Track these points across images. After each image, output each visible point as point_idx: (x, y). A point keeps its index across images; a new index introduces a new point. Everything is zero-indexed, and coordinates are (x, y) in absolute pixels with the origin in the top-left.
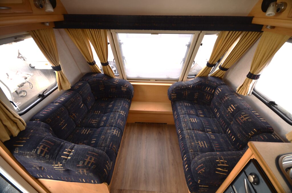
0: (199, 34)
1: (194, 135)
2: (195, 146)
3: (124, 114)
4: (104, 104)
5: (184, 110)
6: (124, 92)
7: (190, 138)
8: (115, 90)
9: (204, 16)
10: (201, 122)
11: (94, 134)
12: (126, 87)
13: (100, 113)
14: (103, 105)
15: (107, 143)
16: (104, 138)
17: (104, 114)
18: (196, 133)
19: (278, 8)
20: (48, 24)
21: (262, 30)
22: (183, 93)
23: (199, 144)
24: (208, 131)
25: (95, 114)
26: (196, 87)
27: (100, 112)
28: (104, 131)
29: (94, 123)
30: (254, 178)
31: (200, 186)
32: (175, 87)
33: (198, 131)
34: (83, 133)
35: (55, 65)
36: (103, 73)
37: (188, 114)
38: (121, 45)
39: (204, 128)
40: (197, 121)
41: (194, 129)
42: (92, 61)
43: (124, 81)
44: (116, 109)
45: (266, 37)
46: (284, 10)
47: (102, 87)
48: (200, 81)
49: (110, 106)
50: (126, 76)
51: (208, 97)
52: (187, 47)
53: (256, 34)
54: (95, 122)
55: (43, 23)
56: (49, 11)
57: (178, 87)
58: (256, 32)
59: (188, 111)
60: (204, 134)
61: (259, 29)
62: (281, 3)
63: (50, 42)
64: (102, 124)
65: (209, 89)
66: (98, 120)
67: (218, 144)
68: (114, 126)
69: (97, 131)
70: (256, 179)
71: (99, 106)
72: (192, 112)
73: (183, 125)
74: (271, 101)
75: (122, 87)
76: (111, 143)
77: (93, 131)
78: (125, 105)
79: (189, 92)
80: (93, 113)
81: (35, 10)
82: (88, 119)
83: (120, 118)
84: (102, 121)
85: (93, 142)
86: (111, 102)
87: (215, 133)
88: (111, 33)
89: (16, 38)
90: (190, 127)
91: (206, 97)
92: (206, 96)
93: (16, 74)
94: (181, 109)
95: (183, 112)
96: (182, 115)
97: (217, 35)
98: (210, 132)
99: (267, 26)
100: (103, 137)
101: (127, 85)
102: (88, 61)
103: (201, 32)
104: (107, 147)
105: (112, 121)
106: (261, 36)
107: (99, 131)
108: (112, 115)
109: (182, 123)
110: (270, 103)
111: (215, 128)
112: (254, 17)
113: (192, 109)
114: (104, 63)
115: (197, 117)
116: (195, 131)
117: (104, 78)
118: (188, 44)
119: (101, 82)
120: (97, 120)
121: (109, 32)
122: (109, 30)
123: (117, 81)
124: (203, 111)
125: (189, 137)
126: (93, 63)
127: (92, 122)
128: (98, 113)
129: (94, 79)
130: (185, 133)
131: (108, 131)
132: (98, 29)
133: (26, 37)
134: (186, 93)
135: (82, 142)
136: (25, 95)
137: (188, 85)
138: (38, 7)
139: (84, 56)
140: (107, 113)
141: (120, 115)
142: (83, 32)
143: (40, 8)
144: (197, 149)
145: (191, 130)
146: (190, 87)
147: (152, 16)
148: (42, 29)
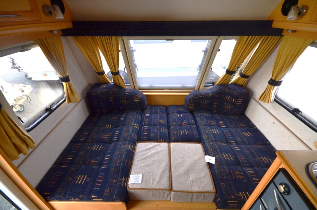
0: (217, 40)
1: (217, 148)
2: (220, 159)
3: (138, 127)
4: (115, 117)
5: (204, 121)
6: (136, 103)
7: (213, 151)
8: (126, 101)
9: (222, 21)
10: (223, 133)
11: (107, 150)
12: (138, 98)
13: (111, 127)
14: (114, 119)
15: (122, 159)
16: (119, 154)
17: (116, 127)
18: (219, 145)
19: (299, 12)
20: (56, 32)
21: (283, 34)
22: (201, 102)
23: (224, 157)
24: (231, 143)
25: (106, 128)
26: (216, 96)
27: (111, 125)
28: (118, 146)
29: (105, 138)
30: (284, 188)
31: (228, 202)
32: (192, 96)
33: (221, 143)
34: (95, 150)
35: (63, 76)
36: (113, 83)
37: (209, 125)
38: (133, 52)
39: (226, 139)
40: (219, 132)
41: (217, 141)
42: (101, 70)
43: (136, 91)
44: (129, 122)
45: (287, 41)
46: (306, 13)
47: (112, 98)
48: (220, 89)
49: (122, 119)
50: (138, 86)
51: (229, 106)
52: (203, 53)
53: (277, 39)
54: (107, 136)
55: (51, 31)
56: (60, 18)
57: (196, 96)
58: (277, 37)
59: (209, 122)
60: (228, 146)
61: (279, 33)
62: (302, 6)
63: (57, 51)
64: (115, 139)
65: (229, 98)
66: (110, 135)
67: (243, 156)
68: (129, 141)
69: (110, 147)
70: (286, 189)
71: (109, 119)
72: (213, 123)
73: (205, 137)
74: (295, 108)
75: (134, 98)
76: (127, 159)
77: (105, 147)
78: (138, 117)
79: (208, 102)
80: (103, 127)
81: (44, 18)
82: (99, 133)
83: (135, 132)
84: (115, 136)
85: (106, 159)
86: (122, 114)
87: (239, 144)
88: (123, 40)
89: (22, 48)
90: (213, 138)
91: (226, 107)
92: (227, 105)
93: (12, 87)
94: (200, 120)
95: (203, 123)
96: (203, 127)
97: (235, 40)
98: (233, 144)
99: (288, 30)
100: (117, 153)
101: (139, 96)
102: (97, 71)
103: (219, 37)
104: (122, 164)
105: (126, 135)
106: (282, 40)
107: (112, 147)
108: (125, 129)
109: (203, 135)
110: (294, 111)
111: (238, 139)
112: (273, 21)
113: (212, 119)
114: (114, 72)
115: (218, 128)
116: (218, 143)
117: (114, 89)
118: (204, 50)
119: (111, 93)
120: (108, 135)
121: (121, 39)
122: (121, 37)
123: (128, 91)
124: (224, 121)
125: (212, 149)
126: (102, 72)
127: (104, 137)
128: (109, 127)
129: (103, 90)
130: (207, 146)
131: (123, 146)
132: (109, 36)
133: (33, 46)
134: (204, 102)
135: (95, 160)
136: (22, 109)
137: (207, 94)
138: (47, 14)
139: (93, 65)
140: (120, 126)
141: (133, 128)
142: (93, 39)
143: (49, 14)
144: (222, 162)
145: (213, 142)
146: (209, 96)
147: (167, 22)
148: (49, 38)
